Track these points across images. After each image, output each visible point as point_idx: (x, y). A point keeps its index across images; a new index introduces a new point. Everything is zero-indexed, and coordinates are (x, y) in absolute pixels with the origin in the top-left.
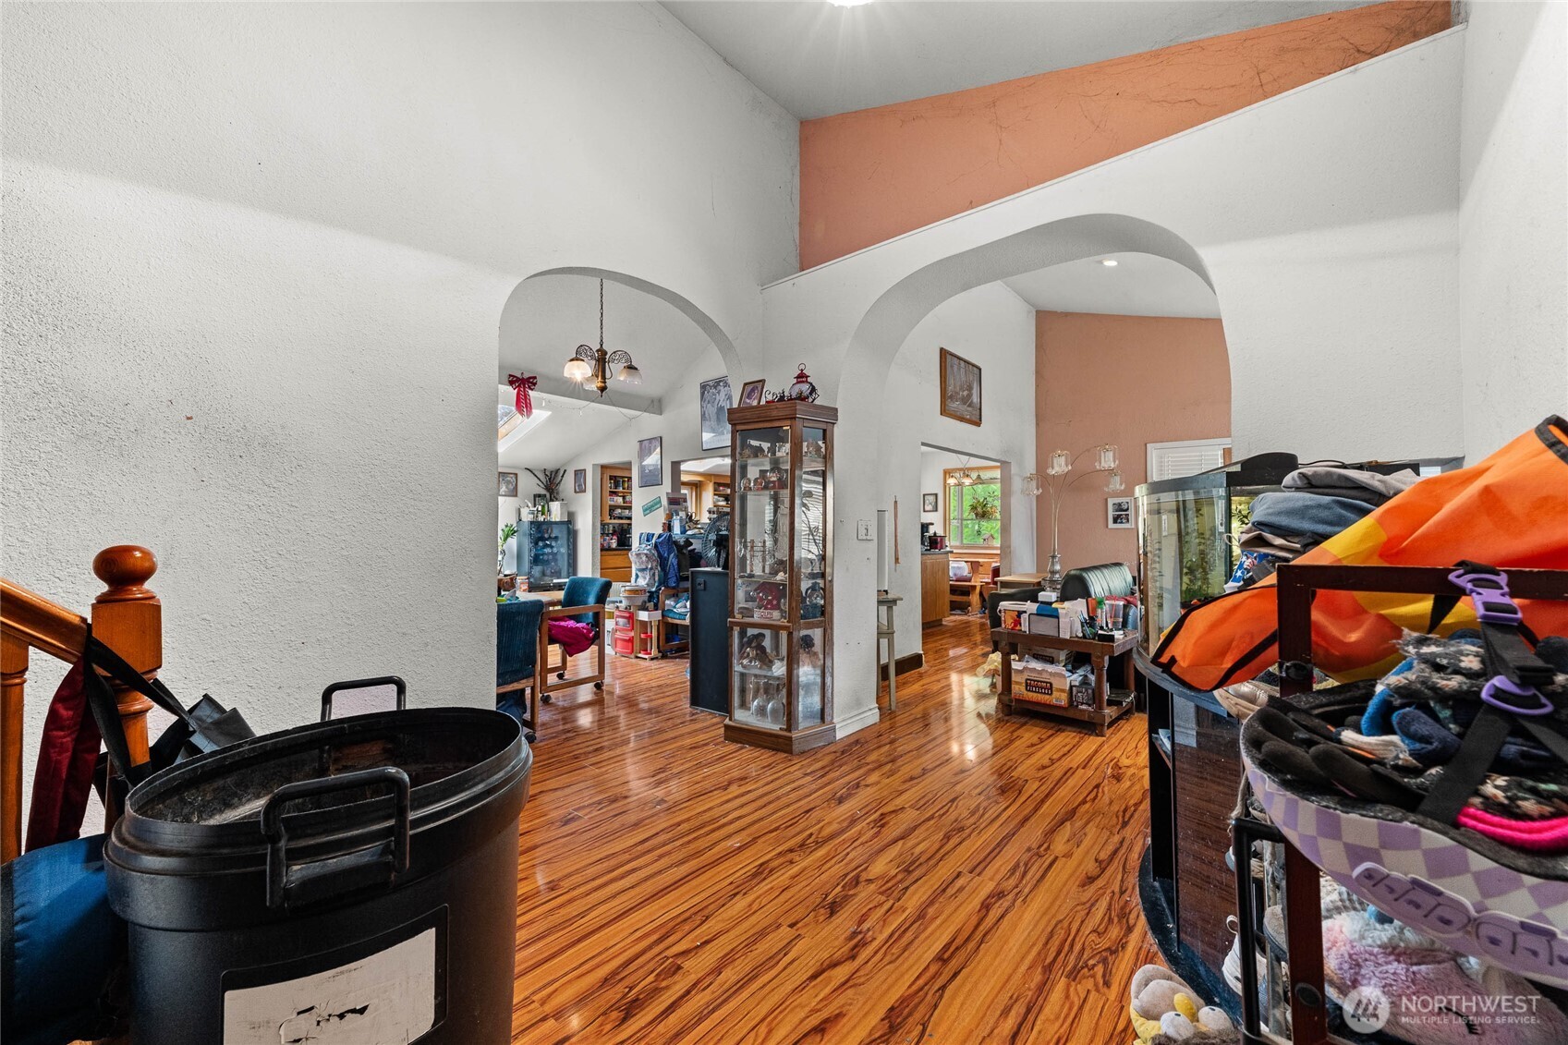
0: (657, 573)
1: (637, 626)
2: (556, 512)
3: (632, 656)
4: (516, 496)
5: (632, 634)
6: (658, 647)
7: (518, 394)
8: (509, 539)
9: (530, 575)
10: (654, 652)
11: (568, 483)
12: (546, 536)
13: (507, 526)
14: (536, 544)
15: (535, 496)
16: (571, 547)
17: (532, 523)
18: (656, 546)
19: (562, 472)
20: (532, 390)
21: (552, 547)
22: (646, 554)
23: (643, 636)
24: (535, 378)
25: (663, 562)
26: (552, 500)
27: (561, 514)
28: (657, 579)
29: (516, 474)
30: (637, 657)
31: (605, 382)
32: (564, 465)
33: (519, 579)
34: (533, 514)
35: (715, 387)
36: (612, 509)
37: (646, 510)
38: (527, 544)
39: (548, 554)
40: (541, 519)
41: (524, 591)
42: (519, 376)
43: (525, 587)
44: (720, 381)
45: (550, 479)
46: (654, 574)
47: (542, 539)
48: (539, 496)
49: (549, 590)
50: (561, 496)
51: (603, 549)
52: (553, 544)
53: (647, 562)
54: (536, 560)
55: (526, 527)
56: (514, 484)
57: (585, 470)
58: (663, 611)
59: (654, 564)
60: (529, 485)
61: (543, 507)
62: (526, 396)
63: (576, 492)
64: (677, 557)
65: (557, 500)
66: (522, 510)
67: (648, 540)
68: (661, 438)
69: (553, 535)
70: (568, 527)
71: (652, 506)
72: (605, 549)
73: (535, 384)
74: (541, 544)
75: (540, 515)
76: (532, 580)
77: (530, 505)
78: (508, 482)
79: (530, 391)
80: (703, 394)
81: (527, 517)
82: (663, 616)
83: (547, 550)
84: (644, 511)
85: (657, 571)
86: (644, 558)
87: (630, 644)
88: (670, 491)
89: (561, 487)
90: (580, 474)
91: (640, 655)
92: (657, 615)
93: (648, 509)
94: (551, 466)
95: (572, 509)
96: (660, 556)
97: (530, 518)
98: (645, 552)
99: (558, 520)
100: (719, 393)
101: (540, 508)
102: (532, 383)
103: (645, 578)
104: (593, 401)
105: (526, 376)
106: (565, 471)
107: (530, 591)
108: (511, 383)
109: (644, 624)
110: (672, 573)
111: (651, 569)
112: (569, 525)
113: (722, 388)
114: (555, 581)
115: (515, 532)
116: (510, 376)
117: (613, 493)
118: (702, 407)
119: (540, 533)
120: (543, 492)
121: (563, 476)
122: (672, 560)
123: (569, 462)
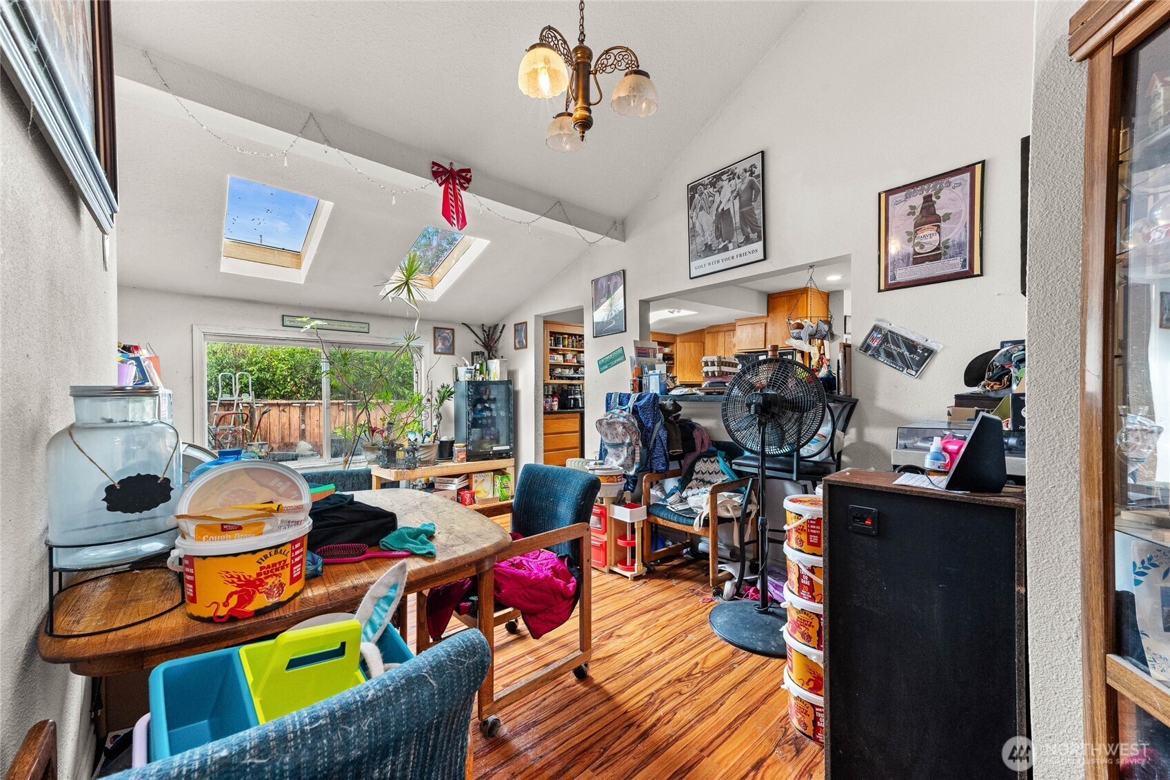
0: (638, 451)
1: (611, 528)
2: (496, 370)
3: (605, 569)
4: (453, 353)
5: (605, 538)
6: (643, 561)
7: (446, 193)
8: (446, 402)
9: (468, 441)
10: (638, 568)
11: (507, 339)
12: (485, 397)
13: (443, 387)
14: (475, 406)
15: (473, 354)
16: (512, 410)
17: (469, 383)
18: (635, 411)
19: (500, 328)
20: (465, 189)
21: (490, 409)
22: (623, 424)
23: (620, 542)
24: (468, 171)
25: (645, 433)
26: (490, 358)
27: (501, 373)
28: (638, 459)
29: (453, 330)
30: (612, 572)
31: (590, 111)
32: (502, 319)
33: (457, 447)
34: (471, 373)
35: (713, 185)
36: (553, 367)
37: (603, 364)
38: (464, 407)
39: (487, 418)
40: (479, 378)
41: (462, 461)
42: (448, 167)
43: (463, 456)
44: (723, 174)
45: (488, 335)
46: (634, 452)
47: (481, 401)
48: (477, 353)
49: (488, 459)
50: (500, 353)
51: (546, 413)
52: (493, 406)
53: (625, 435)
54: (474, 424)
55: (463, 388)
56: (451, 340)
57: (526, 323)
58: (649, 506)
59: (635, 437)
60: (467, 342)
61: (481, 365)
62: (457, 197)
63: (516, 348)
64: (665, 426)
65: (496, 357)
66: (459, 368)
67: (621, 404)
68: (624, 271)
69: (492, 397)
70: (508, 388)
71: (612, 360)
72: (548, 412)
73: (469, 181)
74: (479, 407)
75: (478, 374)
76: (470, 448)
77: (467, 363)
78: (445, 339)
79: (462, 192)
80: (691, 200)
81: (464, 376)
82: (649, 514)
83: (487, 414)
84: (600, 366)
85: (637, 448)
86: (620, 429)
87: (602, 553)
88: (638, 339)
89: (500, 344)
90: (520, 328)
91: (616, 569)
92: (640, 513)
93: (605, 364)
94: (489, 321)
95: (512, 368)
96: (641, 425)
97: (468, 377)
98: (621, 420)
99: (496, 380)
100: (719, 192)
101: (478, 367)
102: (464, 178)
103: (618, 457)
104: (544, 215)
105: (456, 167)
106: (504, 326)
107: (468, 461)
108: (436, 175)
109: (620, 524)
110: (659, 451)
111: (630, 444)
112: (509, 386)
113: (725, 183)
114: (495, 449)
115: (452, 393)
116: (434, 164)
117: (552, 351)
118: (690, 217)
119: (478, 393)
120: (481, 349)
121: (501, 332)
122: (659, 431)
123: (507, 316)
